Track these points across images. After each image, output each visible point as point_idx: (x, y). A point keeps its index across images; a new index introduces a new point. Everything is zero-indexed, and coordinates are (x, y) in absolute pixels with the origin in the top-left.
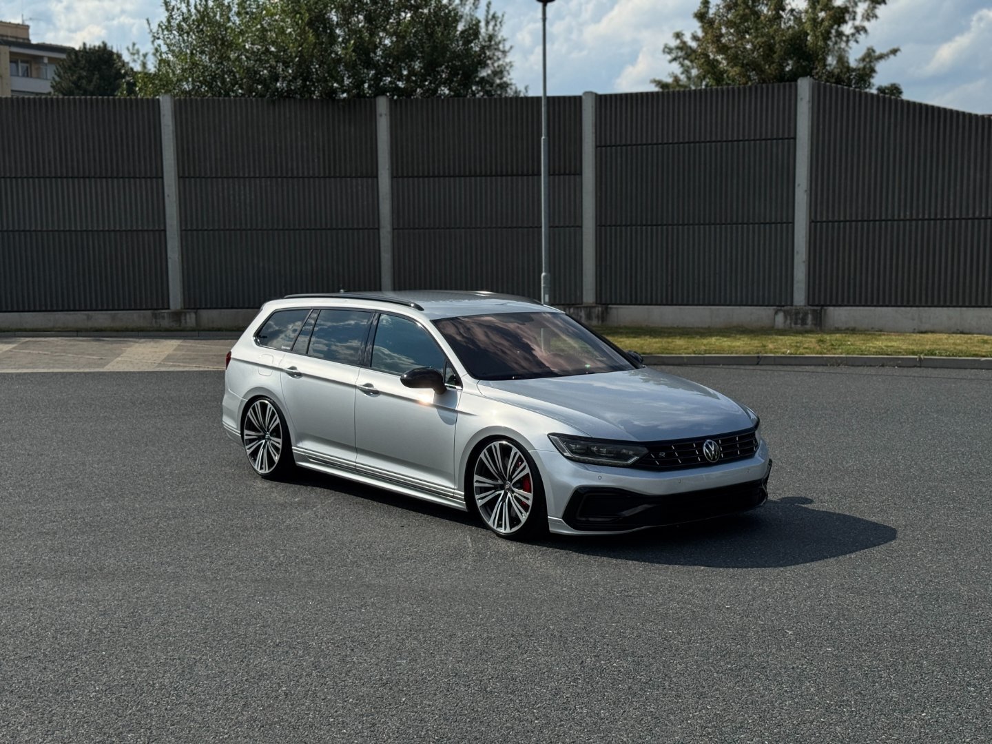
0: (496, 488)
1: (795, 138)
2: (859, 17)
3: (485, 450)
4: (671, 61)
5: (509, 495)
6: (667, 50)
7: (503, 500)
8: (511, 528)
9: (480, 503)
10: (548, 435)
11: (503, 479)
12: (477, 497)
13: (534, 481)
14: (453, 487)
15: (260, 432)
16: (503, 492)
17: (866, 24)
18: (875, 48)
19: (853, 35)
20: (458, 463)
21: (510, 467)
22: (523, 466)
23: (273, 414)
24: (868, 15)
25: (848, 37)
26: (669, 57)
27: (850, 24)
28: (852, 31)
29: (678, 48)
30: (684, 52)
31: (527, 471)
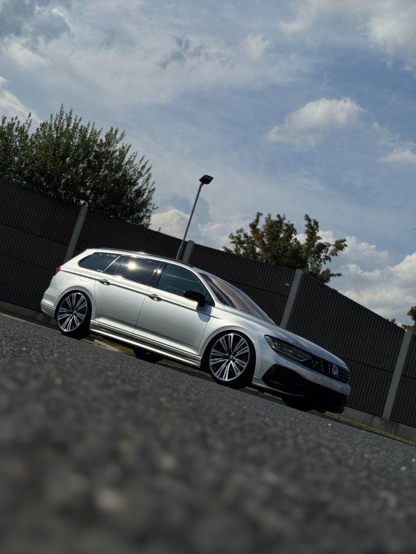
0: (224, 357)
1: (288, 297)
2: (329, 252)
3: (223, 337)
4: (231, 242)
5: (231, 362)
6: (231, 236)
7: (227, 364)
8: (228, 379)
9: (211, 364)
10: (265, 335)
11: (230, 354)
12: (211, 360)
13: (251, 357)
14: (195, 353)
15: (70, 310)
16: (227, 360)
17: (331, 257)
18: (330, 270)
19: (324, 259)
20: (203, 342)
21: (236, 348)
22: (245, 348)
23: (84, 301)
24: (333, 253)
25: (321, 259)
26: (231, 240)
27: (324, 254)
28: (324, 257)
29: (237, 237)
30: (238, 241)
31: (248, 350)
